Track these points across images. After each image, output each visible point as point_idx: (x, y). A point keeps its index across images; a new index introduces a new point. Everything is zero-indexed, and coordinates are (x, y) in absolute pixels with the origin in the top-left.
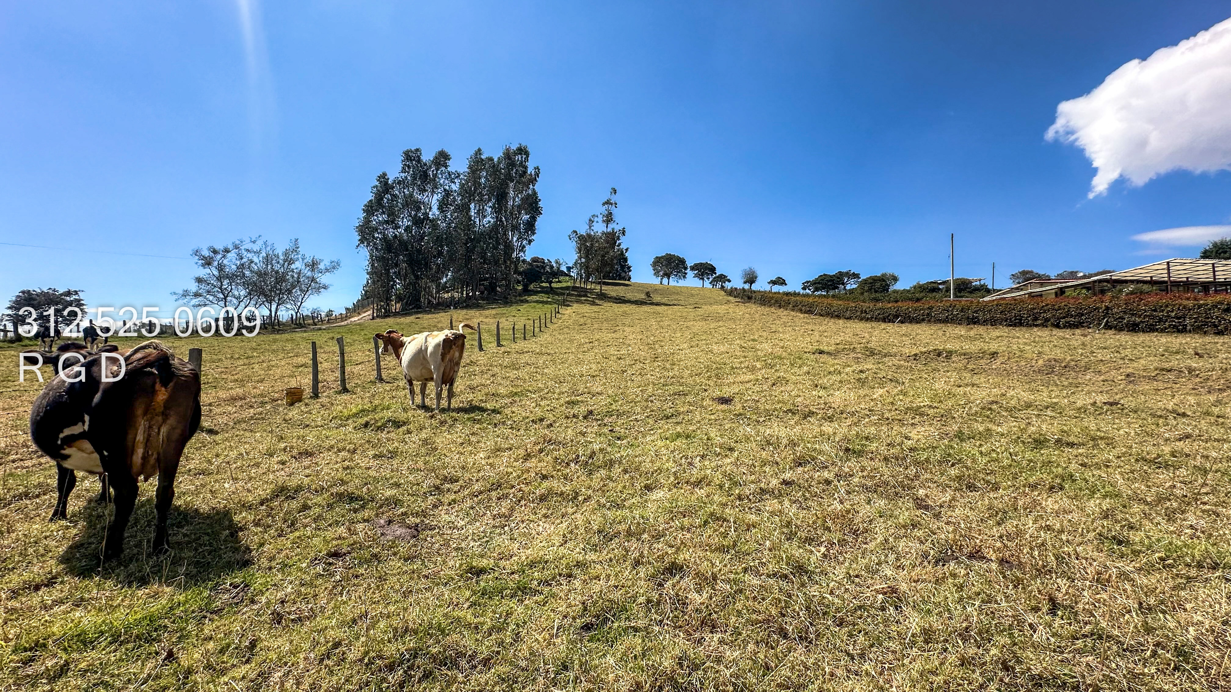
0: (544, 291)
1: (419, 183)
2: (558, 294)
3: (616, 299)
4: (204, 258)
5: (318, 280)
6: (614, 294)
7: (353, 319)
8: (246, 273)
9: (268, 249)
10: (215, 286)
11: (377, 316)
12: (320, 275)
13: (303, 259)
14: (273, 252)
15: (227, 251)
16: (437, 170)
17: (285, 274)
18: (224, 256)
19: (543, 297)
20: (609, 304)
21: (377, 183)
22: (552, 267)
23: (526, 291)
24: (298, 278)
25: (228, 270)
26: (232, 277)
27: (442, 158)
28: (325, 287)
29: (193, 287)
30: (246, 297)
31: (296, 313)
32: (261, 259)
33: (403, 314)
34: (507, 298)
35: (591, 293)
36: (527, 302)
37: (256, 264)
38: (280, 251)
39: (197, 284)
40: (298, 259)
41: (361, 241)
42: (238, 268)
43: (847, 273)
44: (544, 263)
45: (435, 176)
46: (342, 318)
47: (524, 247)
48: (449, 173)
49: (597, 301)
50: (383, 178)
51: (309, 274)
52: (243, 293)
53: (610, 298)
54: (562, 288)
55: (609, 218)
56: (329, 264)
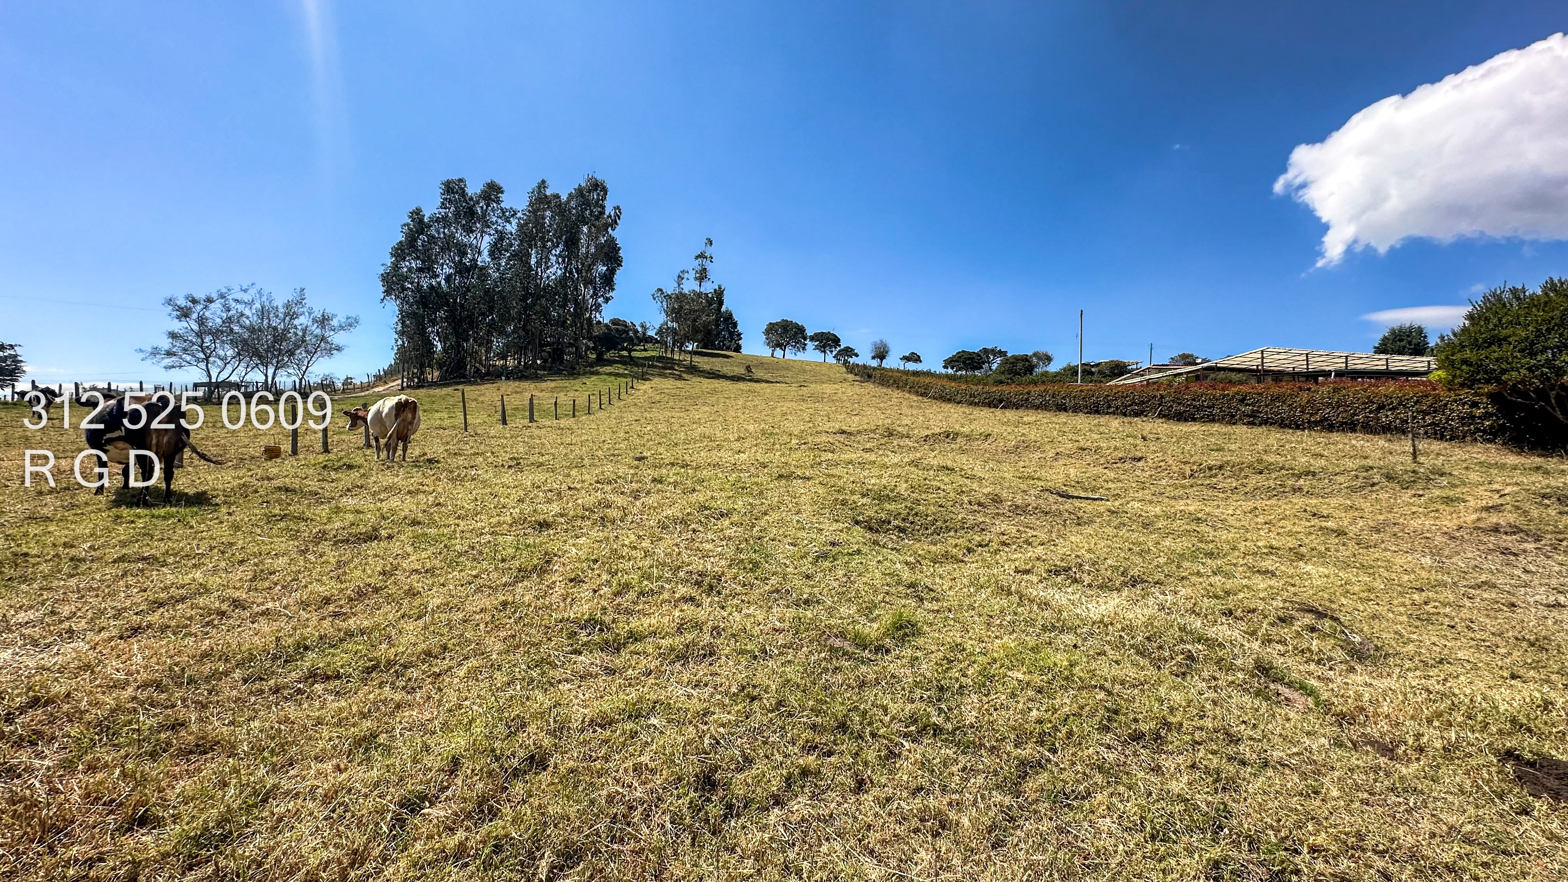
0: (623, 361)
1: (464, 222)
2: (637, 365)
3: (709, 373)
4: (180, 309)
5: (329, 339)
6: (707, 367)
7: (376, 390)
8: (235, 328)
9: (264, 299)
10: (194, 344)
11: (408, 387)
12: (332, 333)
13: (310, 314)
14: (270, 302)
15: (210, 300)
16: (488, 205)
17: (286, 330)
18: (206, 307)
19: (620, 369)
20: (699, 379)
21: (409, 221)
22: (636, 332)
23: (601, 361)
24: (304, 336)
25: (211, 324)
26: (216, 334)
27: (492, 192)
28: (339, 349)
29: (165, 344)
30: (234, 358)
31: (301, 380)
32: (254, 311)
33: (441, 385)
34: (574, 369)
35: (679, 365)
36: (597, 373)
37: (248, 318)
38: (279, 302)
39: (170, 340)
40: (303, 314)
41: (388, 292)
42: (223, 322)
43: (993, 350)
44: (626, 326)
45: (485, 213)
46: (362, 388)
47: (600, 305)
48: (502, 209)
49: (685, 375)
50: (417, 214)
51: (318, 331)
52: (230, 353)
53: (701, 371)
54: (645, 358)
55: (702, 275)
56: (344, 320)
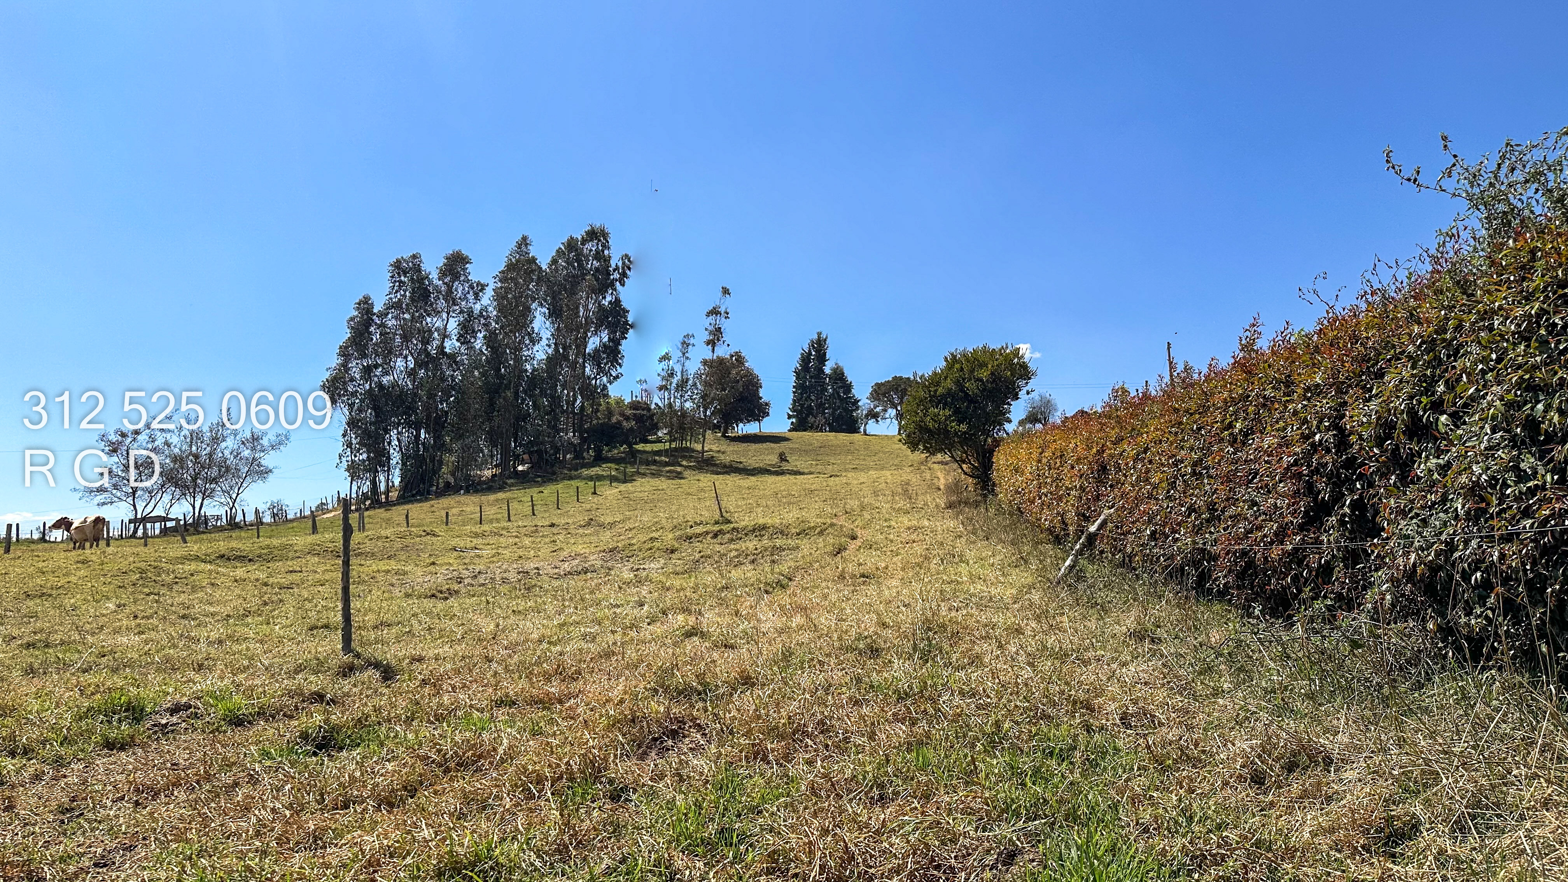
1: (421, 305)
4: (111, 444)
5: (260, 461)
8: (160, 458)
10: (123, 478)
12: (263, 454)
13: (238, 435)
16: (454, 280)
17: (212, 456)
18: (134, 440)
21: (355, 313)
23: (581, 461)
24: (232, 460)
27: (457, 264)
28: (270, 471)
30: (159, 489)
31: (231, 509)
32: (182, 439)
35: (691, 458)
37: (175, 446)
38: (208, 426)
40: (230, 435)
44: (649, 409)
45: (450, 290)
48: (470, 283)
50: (365, 305)
51: (248, 454)
52: (158, 486)
53: (715, 465)
55: (715, 337)
56: (274, 438)
